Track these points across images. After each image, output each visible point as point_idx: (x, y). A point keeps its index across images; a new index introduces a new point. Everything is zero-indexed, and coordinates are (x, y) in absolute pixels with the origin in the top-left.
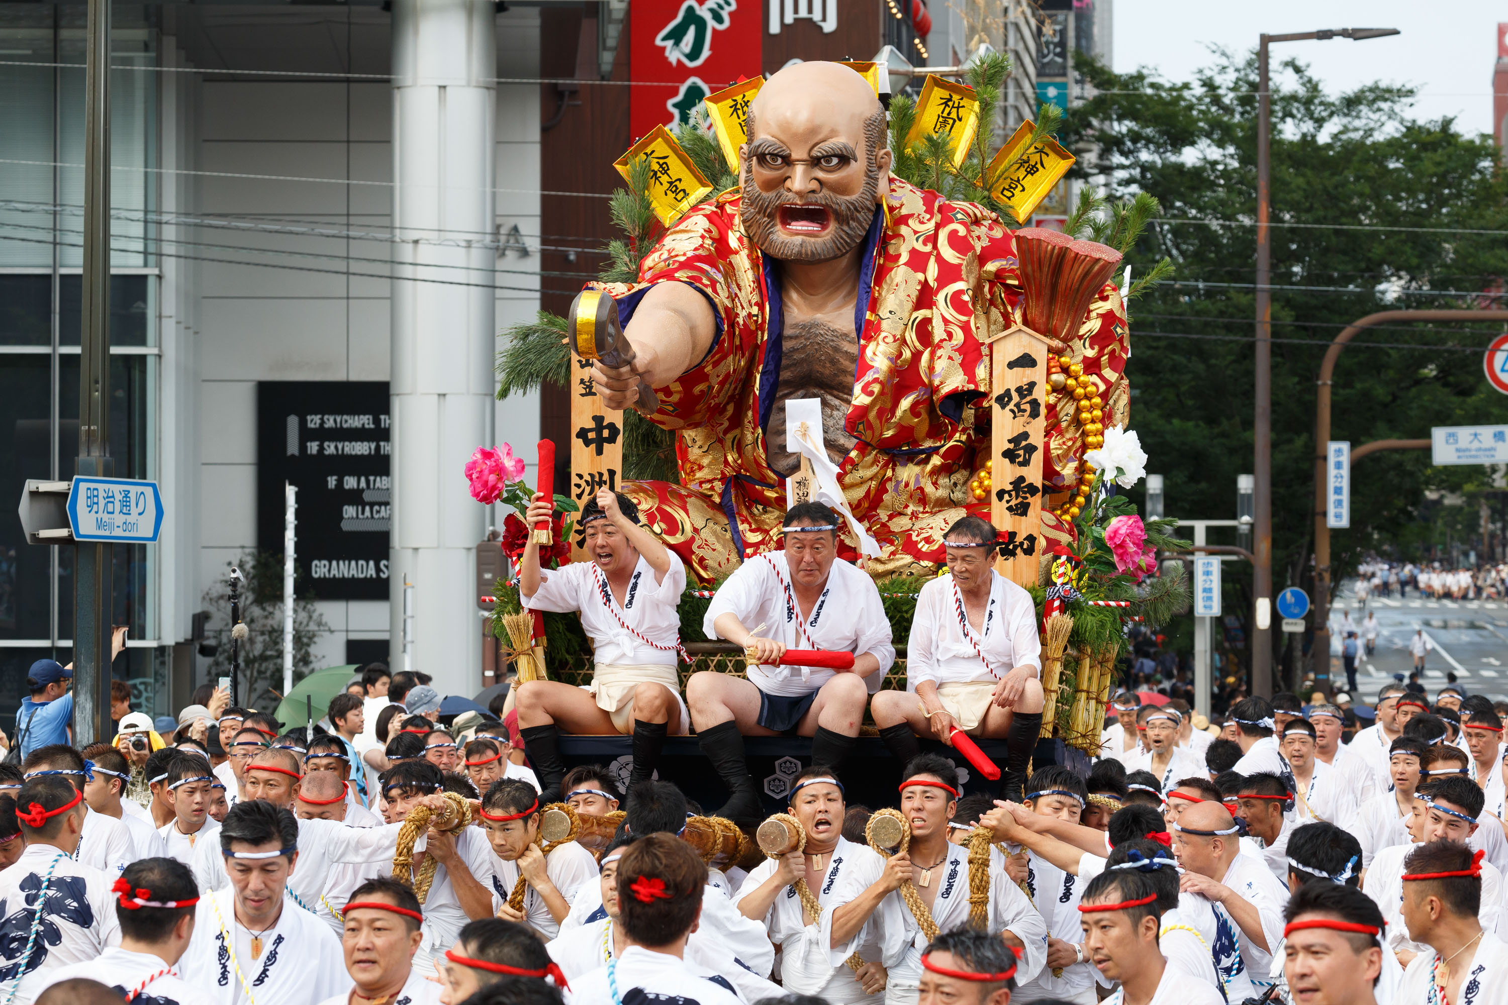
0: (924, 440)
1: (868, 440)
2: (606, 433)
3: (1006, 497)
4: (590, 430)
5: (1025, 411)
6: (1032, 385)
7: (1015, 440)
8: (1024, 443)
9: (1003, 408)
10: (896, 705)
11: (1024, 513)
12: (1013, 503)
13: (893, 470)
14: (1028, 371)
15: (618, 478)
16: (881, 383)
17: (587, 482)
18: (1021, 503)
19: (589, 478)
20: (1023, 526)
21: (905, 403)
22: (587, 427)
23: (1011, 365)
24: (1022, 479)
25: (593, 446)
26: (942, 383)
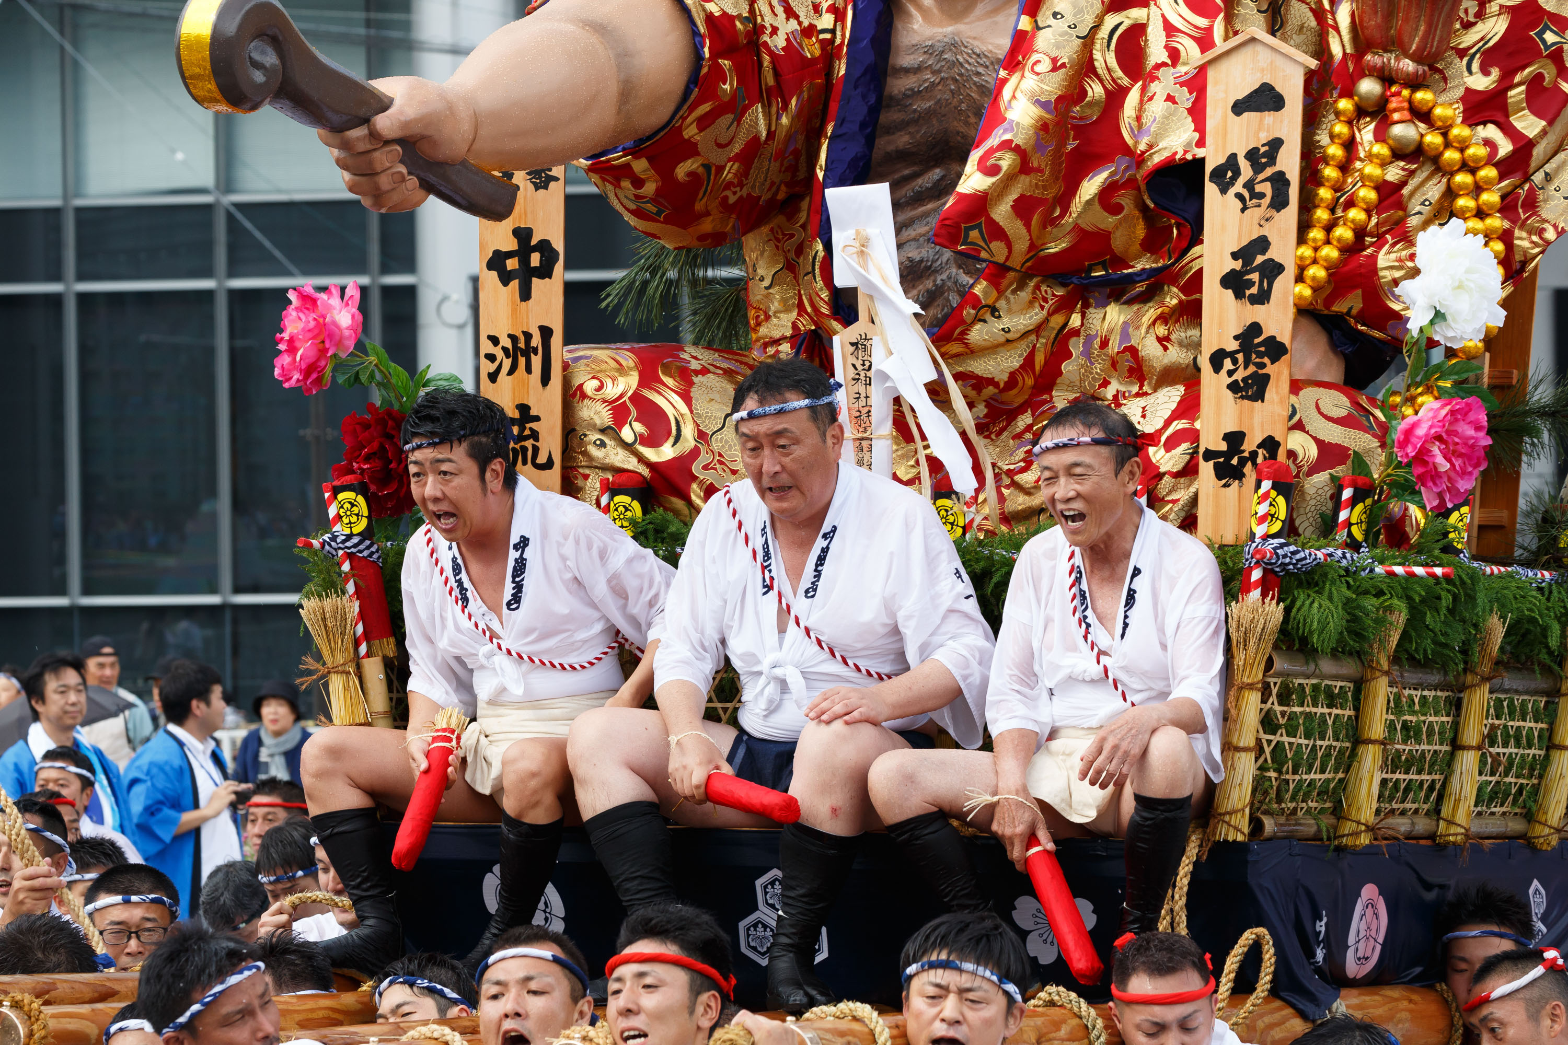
0: (1138, 257)
1: (1001, 259)
2: (535, 259)
3: (1228, 364)
4: (510, 255)
5: (1262, 196)
6: (1276, 144)
7: (1244, 254)
8: (1260, 259)
9: (1224, 191)
10: (909, 779)
11: (1259, 396)
12: (1239, 375)
13: (1083, 316)
14: (1269, 117)
15: (557, 340)
16: (1017, 150)
17: (505, 349)
18: (1254, 375)
19: (508, 343)
20: (1257, 420)
21: (1090, 187)
22: (504, 249)
23: (1239, 108)
24: (1255, 329)
25: (515, 284)
26: (1150, 146)
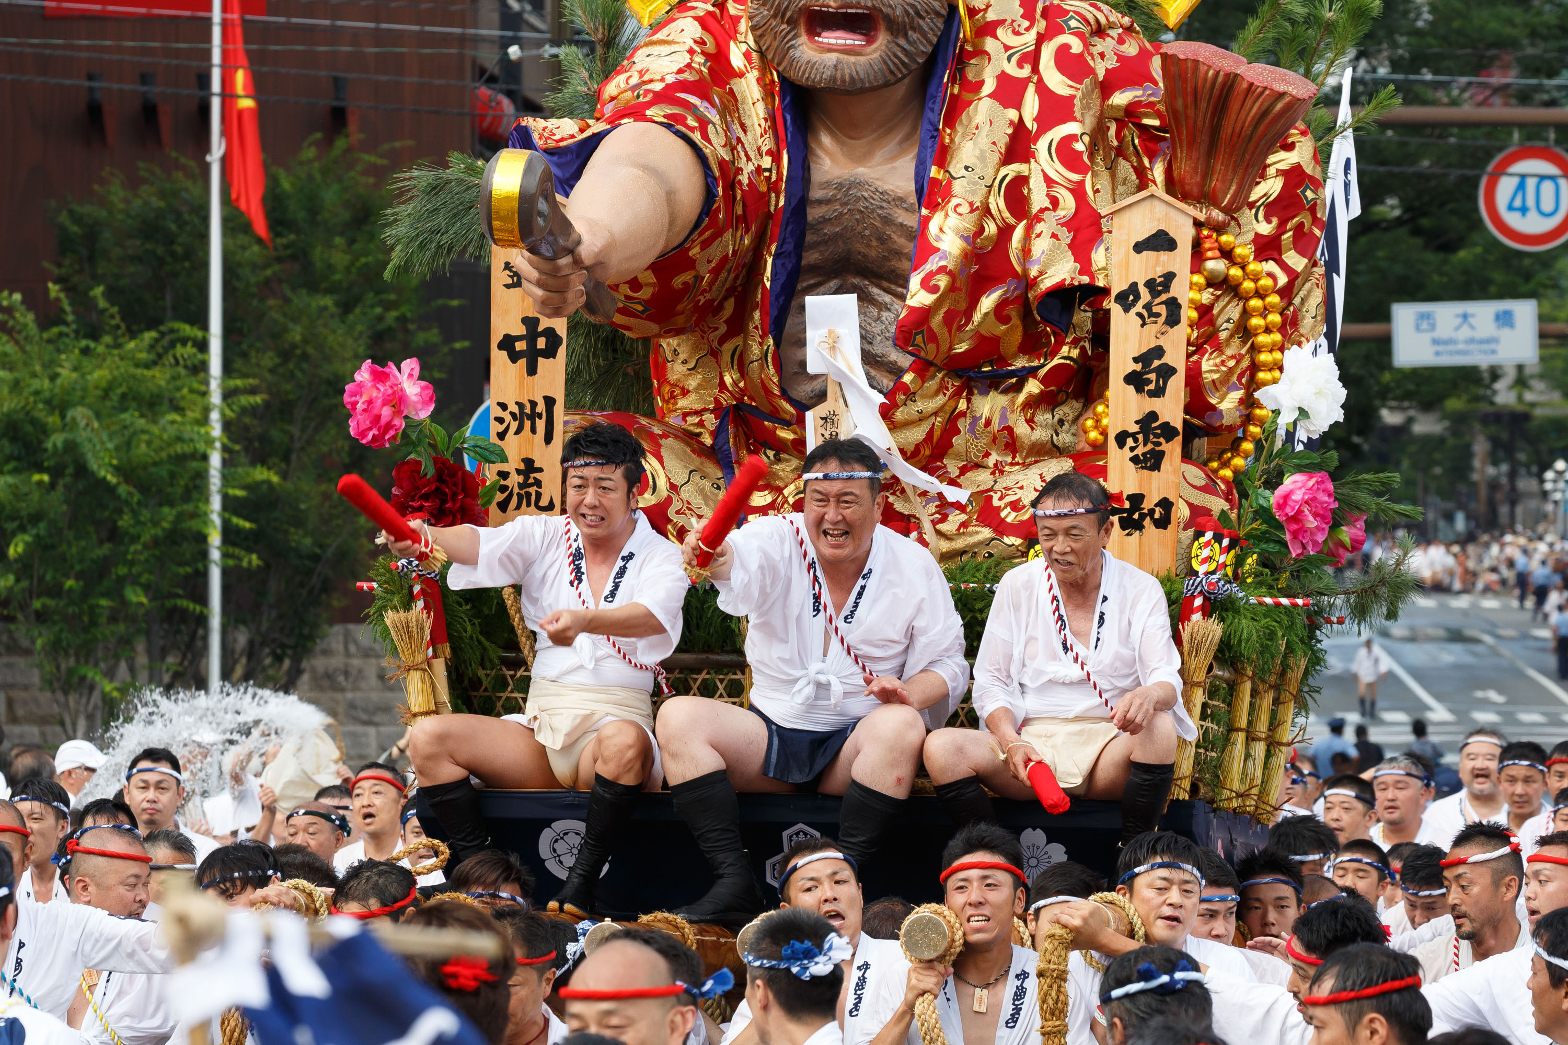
0: (1015, 357)
2: (541, 343)
3: (1130, 442)
4: (519, 338)
5: (1158, 315)
7: (1144, 359)
8: (1156, 363)
9: (1127, 310)
10: (960, 750)
11: (1156, 467)
12: (1140, 451)
13: (969, 401)
14: (1164, 256)
15: (559, 409)
16: (950, 273)
17: (513, 414)
18: (1152, 451)
19: (516, 409)
20: (1154, 485)
21: (987, 303)
22: (513, 333)
23: (1139, 247)
24: (1153, 416)
25: (523, 362)
26: (1041, 274)
